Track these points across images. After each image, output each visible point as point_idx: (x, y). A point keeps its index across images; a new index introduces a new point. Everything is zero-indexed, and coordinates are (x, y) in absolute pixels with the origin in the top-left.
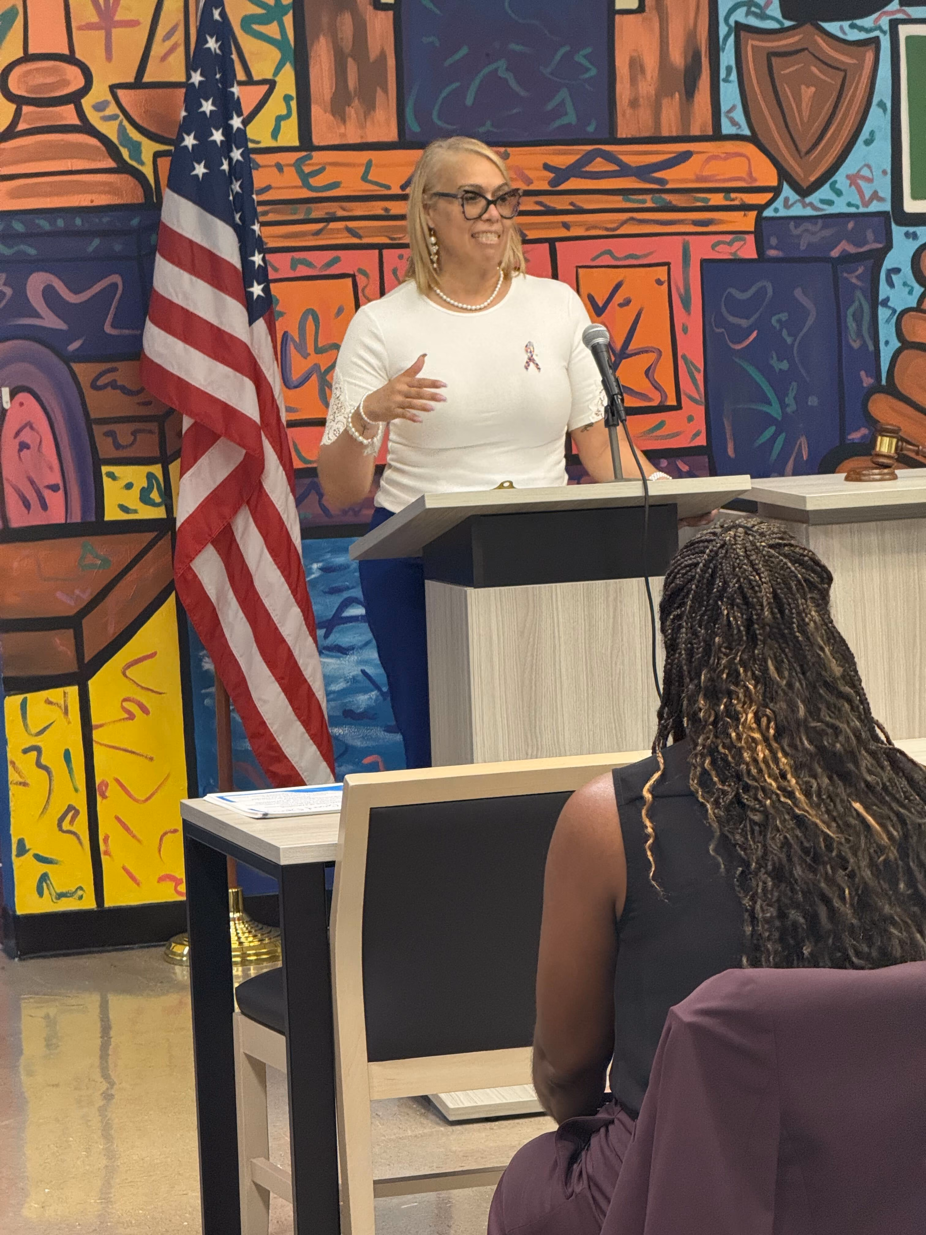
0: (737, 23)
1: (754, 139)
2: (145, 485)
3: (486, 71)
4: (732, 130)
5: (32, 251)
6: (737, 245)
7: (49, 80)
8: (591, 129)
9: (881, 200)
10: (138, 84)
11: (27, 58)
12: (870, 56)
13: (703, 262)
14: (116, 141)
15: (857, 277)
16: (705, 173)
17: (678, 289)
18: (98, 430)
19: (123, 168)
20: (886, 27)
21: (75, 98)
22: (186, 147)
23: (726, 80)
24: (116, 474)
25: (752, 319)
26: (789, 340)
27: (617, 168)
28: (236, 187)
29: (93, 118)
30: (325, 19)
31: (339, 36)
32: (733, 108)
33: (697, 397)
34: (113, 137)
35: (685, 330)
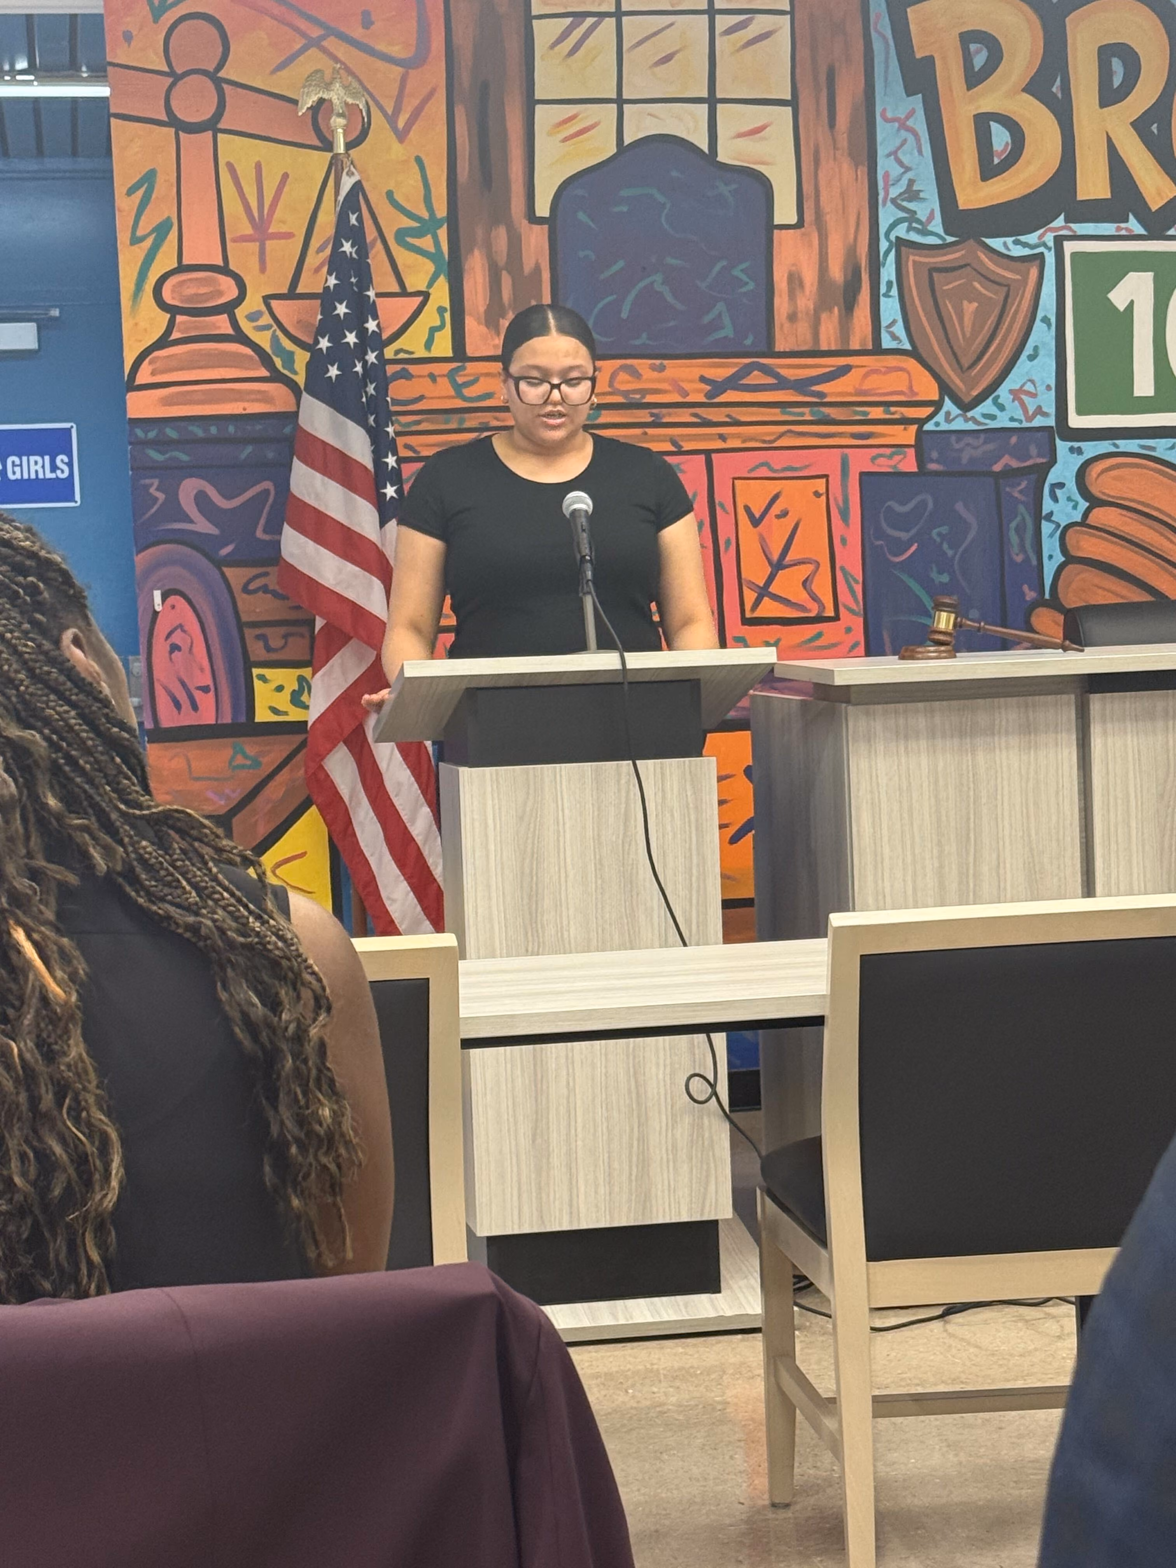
0: (897, 238)
1: (914, 354)
2: (296, 687)
3: (641, 285)
4: (893, 345)
5: (184, 458)
6: (897, 458)
7: (203, 290)
8: (748, 342)
9: (1045, 415)
10: (292, 294)
11: (181, 268)
12: (1034, 272)
13: (862, 474)
14: (268, 350)
15: (1021, 492)
16: (864, 387)
17: (835, 499)
18: (249, 633)
19: (276, 377)
20: (1051, 244)
21: (229, 309)
22: (321, 349)
23: (887, 295)
24: (268, 677)
25: (913, 531)
26: (950, 553)
27: (775, 381)
28: (371, 389)
29: (247, 327)
30: (480, 233)
31: (494, 250)
32: (894, 322)
33: (855, 608)
34: (267, 347)
35: (844, 541)
